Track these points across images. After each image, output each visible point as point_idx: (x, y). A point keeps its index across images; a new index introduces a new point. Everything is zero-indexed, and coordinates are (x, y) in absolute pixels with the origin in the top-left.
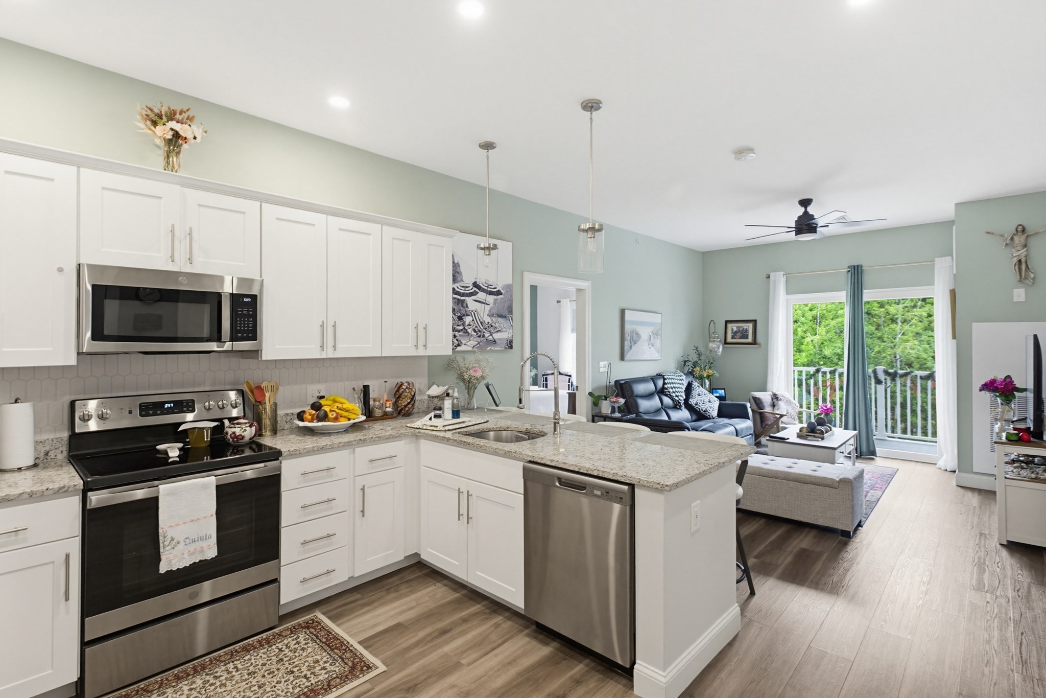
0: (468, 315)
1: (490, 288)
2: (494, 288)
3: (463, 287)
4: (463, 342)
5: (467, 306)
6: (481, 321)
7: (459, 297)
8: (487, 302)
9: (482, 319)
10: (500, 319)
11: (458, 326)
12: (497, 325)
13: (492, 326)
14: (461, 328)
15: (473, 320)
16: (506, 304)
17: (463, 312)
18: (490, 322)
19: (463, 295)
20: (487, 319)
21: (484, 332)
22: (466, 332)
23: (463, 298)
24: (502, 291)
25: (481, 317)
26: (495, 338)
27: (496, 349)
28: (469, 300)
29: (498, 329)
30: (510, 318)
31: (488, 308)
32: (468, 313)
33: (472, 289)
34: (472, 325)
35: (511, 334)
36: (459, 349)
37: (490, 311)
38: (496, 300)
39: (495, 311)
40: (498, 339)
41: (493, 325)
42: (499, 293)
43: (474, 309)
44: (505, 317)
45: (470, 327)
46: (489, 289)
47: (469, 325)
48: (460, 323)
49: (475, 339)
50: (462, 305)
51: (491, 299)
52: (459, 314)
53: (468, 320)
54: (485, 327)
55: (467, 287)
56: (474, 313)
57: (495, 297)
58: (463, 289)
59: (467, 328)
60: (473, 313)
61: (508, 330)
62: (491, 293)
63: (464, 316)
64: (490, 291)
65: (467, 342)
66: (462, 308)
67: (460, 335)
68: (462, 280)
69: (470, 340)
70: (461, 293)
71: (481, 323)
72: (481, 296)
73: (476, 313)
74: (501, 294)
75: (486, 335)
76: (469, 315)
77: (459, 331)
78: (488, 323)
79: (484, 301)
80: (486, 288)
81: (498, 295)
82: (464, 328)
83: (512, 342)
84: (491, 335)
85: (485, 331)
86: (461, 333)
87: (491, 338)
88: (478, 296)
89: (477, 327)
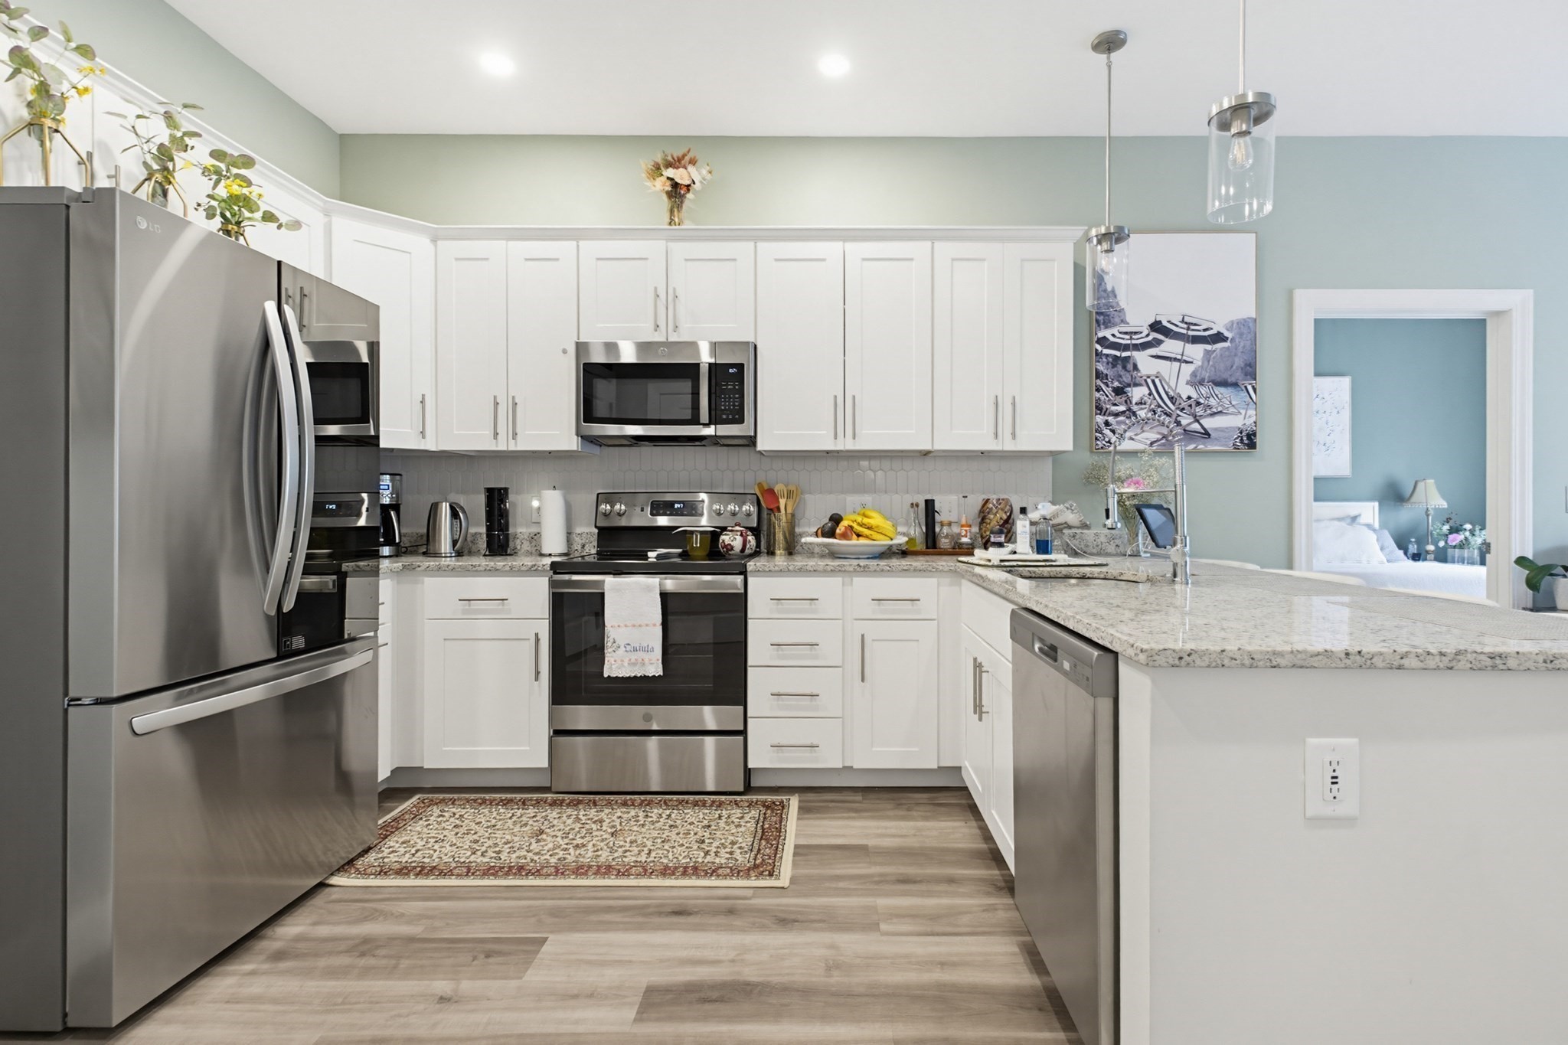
0: (1136, 385)
1: (1193, 330)
2: (1205, 330)
3: (1126, 333)
5: (1135, 367)
6: (1171, 393)
7: (1117, 353)
8: (1184, 358)
9: (1174, 391)
10: (1219, 390)
11: (1115, 405)
12: (1212, 402)
13: (1198, 404)
14: (1122, 408)
15: (1150, 394)
16: (1236, 359)
17: (1126, 379)
18: (1194, 395)
19: (1126, 348)
20: (1186, 391)
21: (1179, 416)
22: (1134, 416)
23: (1125, 354)
24: (1227, 334)
25: (1170, 387)
26: (1206, 426)
27: (1210, 448)
28: (1141, 358)
29: (1215, 410)
30: (1250, 388)
31: (1187, 370)
32: (1138, 380)
33: (1148, 335)
34: (1148, 403)
35: (1254, 419)
37: (1194, 374)
38: (1207, 353)
39: (1206, 375)
40: (1216, 429)
41: (1202, 401)
42: (1219, 338)
43: (1153, 372)
44: (1235, 385)
45: (1143, 406)
46: (1191, 333)
47: (1140, 403)
48: (1118, 399)
49: (1155, 430)
50: (1124, 368)
51: (1196, 352)
52: (1116, 384)
53: (1137, 393)
54: (1181, 406)
55: (1136, 333)
56: (1153, 381)
57: (1209, 347)
58: (1128, 337)
59: (1135, 408)
60: (1149, 381)
61: (1243, 412)
62: (1196, 340)
63: (1129, 385)
64: (1193, 336)
65: (1136, 435)
66: (1122, 373)
67: (1117, 422)
68: (1123, 321)
69: (1143, 431)
70: (1121, 344)
71: (1171, 399)
72: (1171, 346)
73: (1157, 381)
74: (1225, 339)
75: (1184, 422)
76: (1141, 385)
77: (1117, 415)
78: (1189, 398)
79: (1179, 357)
80: (1184, 331)
81: (1215, 342)
82: (1129, 409)
83: (1254, 434)
84: (1198, 421)
85: (1178, 412)
86: (1121, 418)
87: (1196, 426)
88: (1163, 347)
89: (1159, 406)
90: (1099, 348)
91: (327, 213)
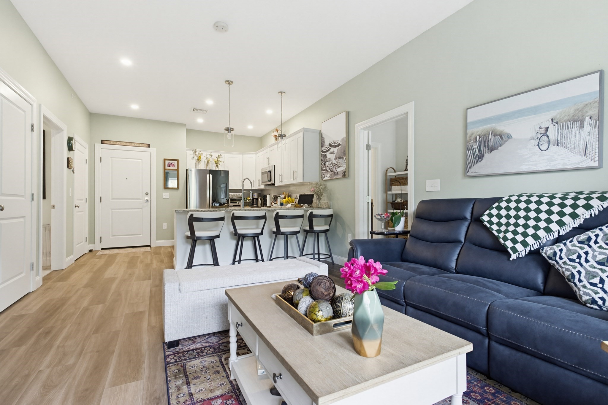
0: (327, 161)
2: (337, 143)
4: (326, 176)
5: (327, 157)
10: (340, 160)
14: (325, 168)
16: (342, 150)
20: (334, 161)
22: (327, 170)
23: (325, 154)
24: (341, 143)
25: (332, 161)
27: (338, 177)
28: (328, 154)
29: (339, 166)
30: (344, 158)
33: (329, 148)
35: (345, 167)
36: (324, 179)
37: (335, 157)
38: (338, 149)
39: (337, 156)
40: (339, 171)
41: (337, 164)
42: (339, 145)
43: (329, 158)
44: (342, 158)
47: (328, 166)
48: (324, 166)
49: (330, 173)
51: (336, 150)
52: (324, 162)
53: (327, 164)
54: (333, 166)
55: (327, 147)
56: (329, 160)
57: (337, 148)
58: (326, 149)
59: (327, 168)
61: (343, 165)
64: (336, 145)
68: (325, 145)
69: (328, 174)
70: (325, 151)
71: (332, 164)
72: (332, 149)
75: (334, 170)
77: (324, 170)
78: (335, 163)
79: (333, 152)
80: (334, 145)
83: (345, 172)
84: (336, 170)
85: (333, 168)
86: (325, 171)
87: (336, 171)
88: (331, 150)
89: (330, 167)
90: (322, 153)
91: (243, 155)
